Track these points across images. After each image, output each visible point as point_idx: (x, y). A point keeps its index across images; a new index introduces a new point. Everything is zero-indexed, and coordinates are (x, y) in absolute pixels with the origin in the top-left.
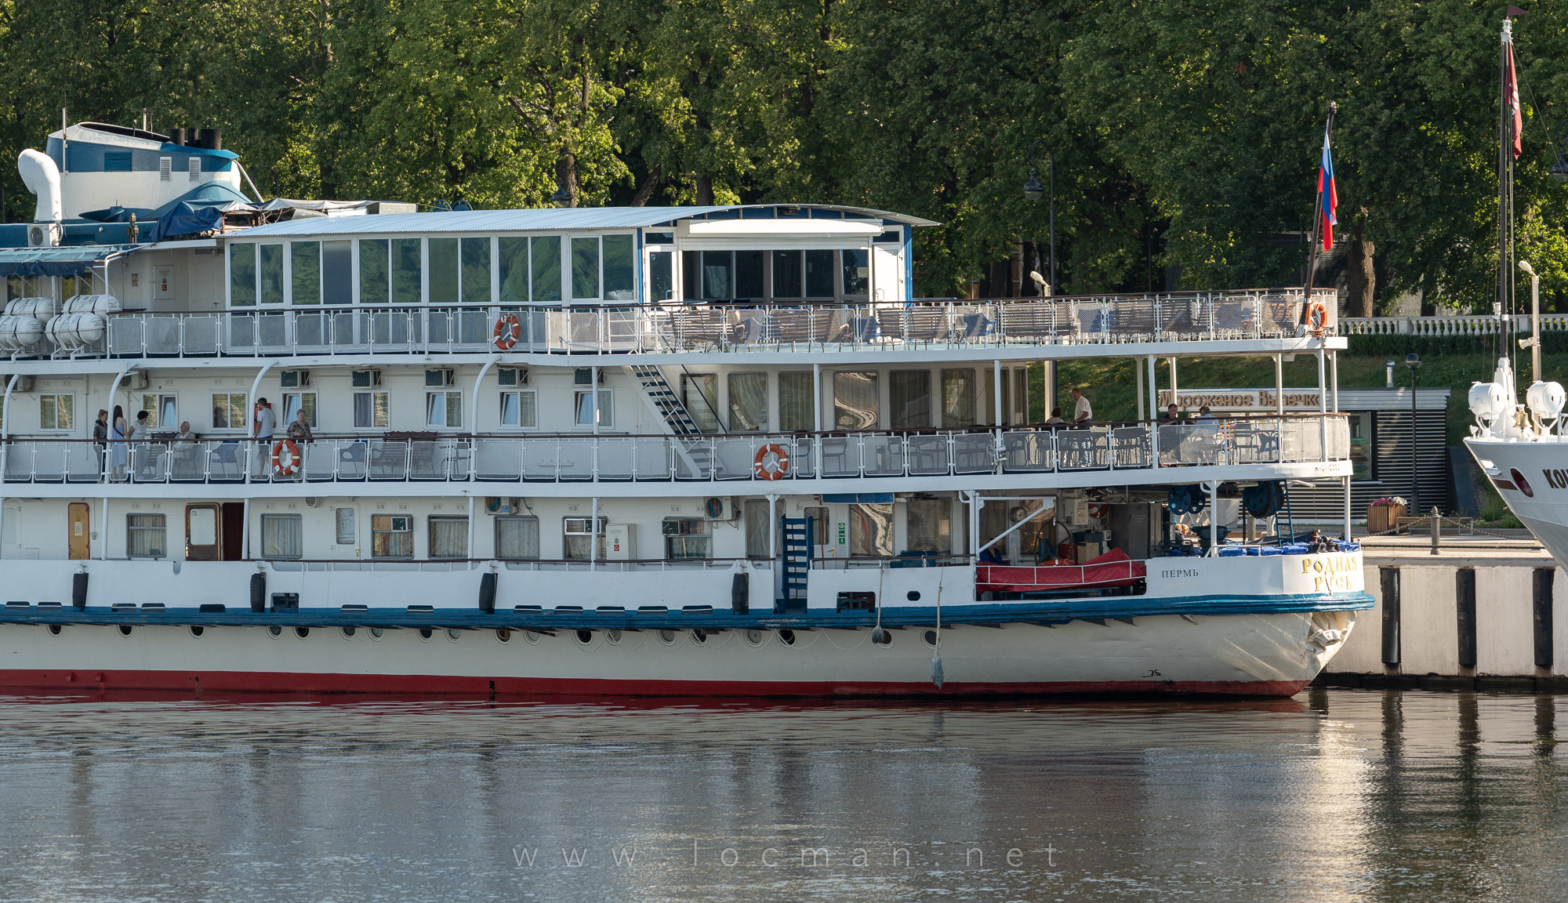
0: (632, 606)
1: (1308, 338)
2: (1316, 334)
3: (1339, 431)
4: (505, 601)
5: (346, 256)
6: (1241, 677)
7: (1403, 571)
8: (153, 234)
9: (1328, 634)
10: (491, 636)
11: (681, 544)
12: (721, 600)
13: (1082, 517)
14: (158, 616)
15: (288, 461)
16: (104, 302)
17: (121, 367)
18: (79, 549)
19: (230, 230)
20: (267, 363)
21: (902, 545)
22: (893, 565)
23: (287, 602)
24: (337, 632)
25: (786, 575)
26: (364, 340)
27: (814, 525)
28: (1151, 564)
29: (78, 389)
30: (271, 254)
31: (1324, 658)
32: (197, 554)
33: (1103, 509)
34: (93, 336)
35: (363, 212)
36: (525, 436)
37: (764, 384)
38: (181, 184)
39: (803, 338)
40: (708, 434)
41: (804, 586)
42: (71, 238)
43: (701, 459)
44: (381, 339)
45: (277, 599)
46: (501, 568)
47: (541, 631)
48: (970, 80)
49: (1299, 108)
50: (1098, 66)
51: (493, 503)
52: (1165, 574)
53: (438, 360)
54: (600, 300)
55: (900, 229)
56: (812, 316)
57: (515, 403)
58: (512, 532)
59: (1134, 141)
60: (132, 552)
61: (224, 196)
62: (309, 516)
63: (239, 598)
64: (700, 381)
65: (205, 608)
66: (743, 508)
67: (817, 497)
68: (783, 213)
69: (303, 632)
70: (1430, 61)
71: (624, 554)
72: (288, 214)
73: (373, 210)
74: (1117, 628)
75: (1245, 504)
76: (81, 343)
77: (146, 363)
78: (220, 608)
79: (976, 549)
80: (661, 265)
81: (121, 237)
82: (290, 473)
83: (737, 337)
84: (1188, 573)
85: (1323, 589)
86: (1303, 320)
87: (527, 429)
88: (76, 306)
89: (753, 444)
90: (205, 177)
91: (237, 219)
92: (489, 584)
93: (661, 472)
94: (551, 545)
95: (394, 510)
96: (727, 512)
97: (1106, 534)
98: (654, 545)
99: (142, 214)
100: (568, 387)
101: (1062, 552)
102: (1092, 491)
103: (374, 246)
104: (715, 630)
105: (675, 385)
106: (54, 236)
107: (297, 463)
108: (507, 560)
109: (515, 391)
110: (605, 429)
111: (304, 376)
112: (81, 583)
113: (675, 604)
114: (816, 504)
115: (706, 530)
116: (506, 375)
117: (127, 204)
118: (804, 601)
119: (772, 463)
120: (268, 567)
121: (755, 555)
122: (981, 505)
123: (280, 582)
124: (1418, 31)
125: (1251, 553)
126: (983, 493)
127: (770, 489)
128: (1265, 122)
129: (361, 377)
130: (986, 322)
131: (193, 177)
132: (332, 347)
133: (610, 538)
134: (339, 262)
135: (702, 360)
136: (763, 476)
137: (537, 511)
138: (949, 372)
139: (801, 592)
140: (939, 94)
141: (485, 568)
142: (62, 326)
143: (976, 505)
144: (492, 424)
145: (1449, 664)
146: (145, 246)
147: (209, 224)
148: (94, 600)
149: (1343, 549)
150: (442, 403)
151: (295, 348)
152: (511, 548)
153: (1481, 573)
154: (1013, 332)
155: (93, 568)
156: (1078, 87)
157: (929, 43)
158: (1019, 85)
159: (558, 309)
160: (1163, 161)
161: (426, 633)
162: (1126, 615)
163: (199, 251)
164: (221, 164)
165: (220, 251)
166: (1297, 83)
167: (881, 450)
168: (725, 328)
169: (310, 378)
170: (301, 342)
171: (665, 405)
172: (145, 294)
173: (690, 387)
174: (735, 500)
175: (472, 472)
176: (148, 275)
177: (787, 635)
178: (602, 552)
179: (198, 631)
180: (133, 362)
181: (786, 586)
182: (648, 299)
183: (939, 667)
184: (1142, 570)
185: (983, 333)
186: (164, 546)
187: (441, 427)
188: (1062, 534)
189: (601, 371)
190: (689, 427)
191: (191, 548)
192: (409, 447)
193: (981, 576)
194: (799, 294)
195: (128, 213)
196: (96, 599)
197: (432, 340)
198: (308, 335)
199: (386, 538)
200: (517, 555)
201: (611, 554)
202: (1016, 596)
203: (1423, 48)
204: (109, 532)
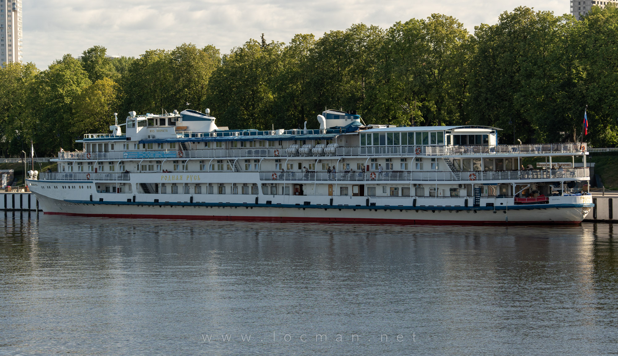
0: (444, 206)
1: (582, 152)
2: (583, 152)
3: (587, 171)
4: (418, 204)
5: (384, 136)
6: (568, 220)
7: (597, 199)
8: (345, 131)
9: (585, 212)
10: (414, 211)
11: (454, 193)
12: (463, 205)
13: (534, 188)
14: (347, 207)
15: (373, 176)
16: (336, 145)
17: (339, 158)
18: (330, 194)
19: (360, 131)
20: (369, 157)
21: (498, 194)
22: (497, 198)
23: (373, 204)
24: (383, 211)
25: (475, 199)
26: (388, 152)
27: (481, 190)
28: (550, 197)
29: (330, 162)
30: (369, 136)
31: (585, 216)
32: (355, 195)
33: (538, 187)
34: (334, 152)
35: (386, 127)
36: (421, 172)
37: (470, 162)
38: (349, 122)
39: (479, 152)
40: (459, 171)
41: (479, 202)
42: (328, 132)
43: (458, 176)
44: (392, 152)
45: (371, 204)
46: (417, 198)
47: (425, 210)
48: (495, 101)
49: (562, 107)
50: (522, 99)
51: (415, 185)
52: (553, 200)
53: (404, 156)
54: (436, 145)
55: (495, 130)
56: (481, 148)
57: (419, 165)
58: (419, 190)
59: (529, 114)
60: (341, 195)
61: (358, 124)
62: (377, 188)
63: (364, 204)
64: (457, 161)
65: (357, 206)
66: (466, 186)
67: (482, 184)
68: (472, 127)
69: (376, 210)
70: (590, 97)
71: (442, 195)
72: (372, 128)
73: (388, 127)
74: (543, 210)
75: (568, 185)
76: (331, 153)
77: (344, 157)
78: (360, 206)
79: (514, 194)
80: (449, 138)
81: (338, 132)
82: (374, 179)
83: (465, 152)
84: (557, 199)
85: (584, 203)
86: (580, 149)
87: (421, 170)
88: (330, 146)
89: (469, 173)
90: (354, 120)
91: (362, 129)
92: (415, 201)
93: (449, 179)
94: (427, 193)
95: (395, 186)
96: (463, 187)
97: (539, 191)
98: (448, 193)
99: (342, 128)
100: (430, 162)
101: (530, 195)
102: (537, 183)
103: (390, 134)
104: (461, 210)
105: (452, 161)
106: (325, 132)
107: (375, 177)
108: (418, 196)
109: (419, 163)
110: (438, 170)
111: (376, 160)
112: (331, 200)
113: (453, 205)
114: (481, 185)
115: (458, 190)
116: (417, 159)
117: (339, 126)
118: (479, 205)
119: (473, 177)
120: (369, 198)
121: (469, 195)
122: (515, 186)
123: (372, 200)
124: (587, 91)
125: (570, 195)
126: (516, 183)
127: (472, 182)
128: (555, 110)
129: (387, 160)
130: (516, 149)
131: (352, 120)
132: (382, 154)
133: (439, 192)
134: (383, 137)
135: (458, 156)
136: (471, 180)
137: (424, 187)
138: (507, 159)
139: (478, 203)
140: (488, 104)
141: (414, 198)
142: (327, 150)
143: (514, 186)
144: (415, 170)
145: (607, 218)
146: (343, 134)
147: (357, 130)
148: (334, 204)
149: (587, 195)
150: (404, 165)
151: (374, 154)
152: (418, 194)
153: (614, 200)
154: (522, 151)
155: (334, 198)
156: (518, 103)
157: (487, 94)
158: (505, 103)
159: (428, 146)
160: (535, 117)
161: (401, 211)
162: (545, 208)
163: (353, 135)
164: (357, 118)
165: (358, 135)
166: (562, 102)
167: (494, 175)
168: (463, 150)
169: (377, 160)
170: (376, 153)
171: (450, 166)
172: (343, 143)
173: (455, 162)
174: (465, 185)
175: (411, 179)
176: (344, 139)
177: (475, 211)
178: (437, 195)
179: (355, 210)
180: (342, 157)
181: (475, 202)
182: (446, 144)
183: (507, 218)
184: (548, 199)
185: (516, 151)
186: (348, 193)
187: (404, 170)
188: (530, 191)
189: (437, 159)
190: (455, 170)
191: (353, 194)
192: (398, 174)
193: (515, 200)
194: (474, 143)
195: (339, 128)
196: (335, 203)
197: (402, 153)
198: (377, 152)
199: (393, 192)
200: (420, 195)
201: (439, 195)
202: (523, 204)
203: (588, 95)
204: (337, 190)
